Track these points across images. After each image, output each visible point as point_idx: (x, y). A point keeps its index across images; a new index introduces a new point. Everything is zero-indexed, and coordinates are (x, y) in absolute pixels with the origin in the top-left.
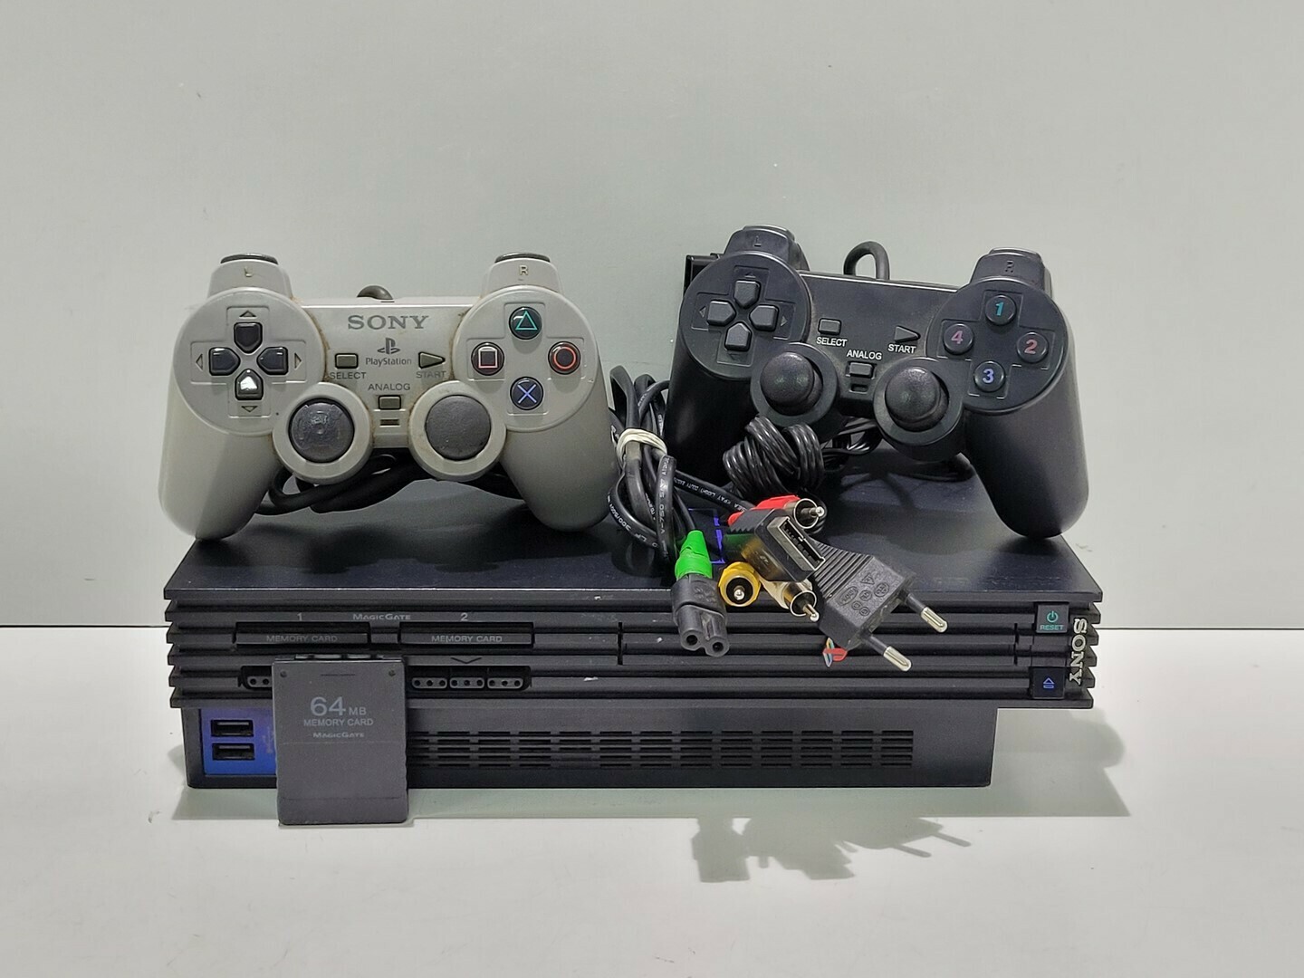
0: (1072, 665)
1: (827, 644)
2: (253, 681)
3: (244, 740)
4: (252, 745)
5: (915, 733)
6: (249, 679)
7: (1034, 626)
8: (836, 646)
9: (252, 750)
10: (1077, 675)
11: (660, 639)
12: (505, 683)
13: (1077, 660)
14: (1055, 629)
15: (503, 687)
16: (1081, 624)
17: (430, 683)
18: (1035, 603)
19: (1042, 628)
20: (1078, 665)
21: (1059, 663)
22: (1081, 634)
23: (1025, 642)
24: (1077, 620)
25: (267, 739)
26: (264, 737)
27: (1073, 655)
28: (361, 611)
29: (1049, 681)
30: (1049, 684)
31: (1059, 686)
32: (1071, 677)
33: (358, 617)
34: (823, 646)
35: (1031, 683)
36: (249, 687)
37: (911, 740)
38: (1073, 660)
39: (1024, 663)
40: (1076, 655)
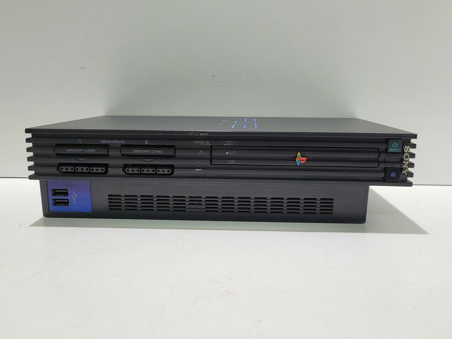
0: (404, 167)
1: (298, 155)
2: (62, 169)
3: (65, 198)
4: (68, 200)
5: (334, 200)
6: (60, 168)
7: (387, 150)
8: (302, 156)
9: (68, 203)
10: (405, 171)
11: (227, 153)
12: (164, 171)
13: (406, 165)
14: (396, 150)
15: (162, 173)
16: (408, 148)
17: (133, 171)
18: (387, 139)
19: (391, 150)
20: (406, 167)
21: (398, 166)
22: (407, 153)
23: (383, 157)
24: (406, 147)
25: (74, 197)
26: (72, 196)
27: (404, 162)
28: (104, 139)
29: (393, 174)
30: (393, 175)
31: (398, 176)
32: (403, 172)
33: (103, 142)
34: (296, 157)
35: (385, 175)
36: (60, 171)
37: (332, 203)
38: (404, 165)
39: (382, 166)
40: (405, 162)
